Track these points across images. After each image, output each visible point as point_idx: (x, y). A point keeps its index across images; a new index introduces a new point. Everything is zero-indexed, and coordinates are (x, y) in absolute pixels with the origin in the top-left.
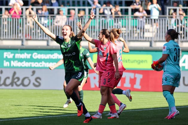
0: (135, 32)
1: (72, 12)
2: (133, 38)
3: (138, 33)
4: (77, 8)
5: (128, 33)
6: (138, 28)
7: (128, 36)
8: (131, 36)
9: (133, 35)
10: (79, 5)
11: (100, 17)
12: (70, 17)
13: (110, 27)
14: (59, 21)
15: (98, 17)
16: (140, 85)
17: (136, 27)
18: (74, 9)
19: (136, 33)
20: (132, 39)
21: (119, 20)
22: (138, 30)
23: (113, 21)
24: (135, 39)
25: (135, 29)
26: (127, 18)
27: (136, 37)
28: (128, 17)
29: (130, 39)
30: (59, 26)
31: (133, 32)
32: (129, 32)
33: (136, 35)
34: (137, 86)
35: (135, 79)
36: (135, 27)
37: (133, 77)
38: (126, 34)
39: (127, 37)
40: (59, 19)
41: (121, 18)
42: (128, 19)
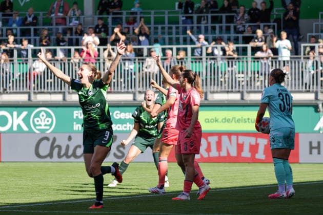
0: (256, 79)
1: (169, 52)
2: (254, 88)
3: (262, 81)
4: (174, 47)
5: (247, 81)
6: (262, 74)
7: (247, 85)
8: (251, 85)
9: (254, 84)
10: (178, 43)
11: (207, 59)
12: (166, 59)
13: (222, 73)
14: (150, 66)
15: (204, 59)
16: (264, 154)
17: (258, 73)
18: (171, 49)
19: (258, 81)
20: (253, 90)
21: (234, 64)
22: (260, 76)
23: (225, 64)
24: (256, 89)
25: (257, 75)
26: (245, 60)
27: (258, 87)
28: (247, 58)
29: (249, 90)
30: (150, 73)
31: (254, 80)
32: (249, 79)
33: (258, 84)
34: (260, 155)
35: (257, 145)
36: (256, 72)
37: (253, 143)
38: (245, 83)
39: (245, 86)
40: (150, 63)
41: (237, 61)
42: (247, 62)
